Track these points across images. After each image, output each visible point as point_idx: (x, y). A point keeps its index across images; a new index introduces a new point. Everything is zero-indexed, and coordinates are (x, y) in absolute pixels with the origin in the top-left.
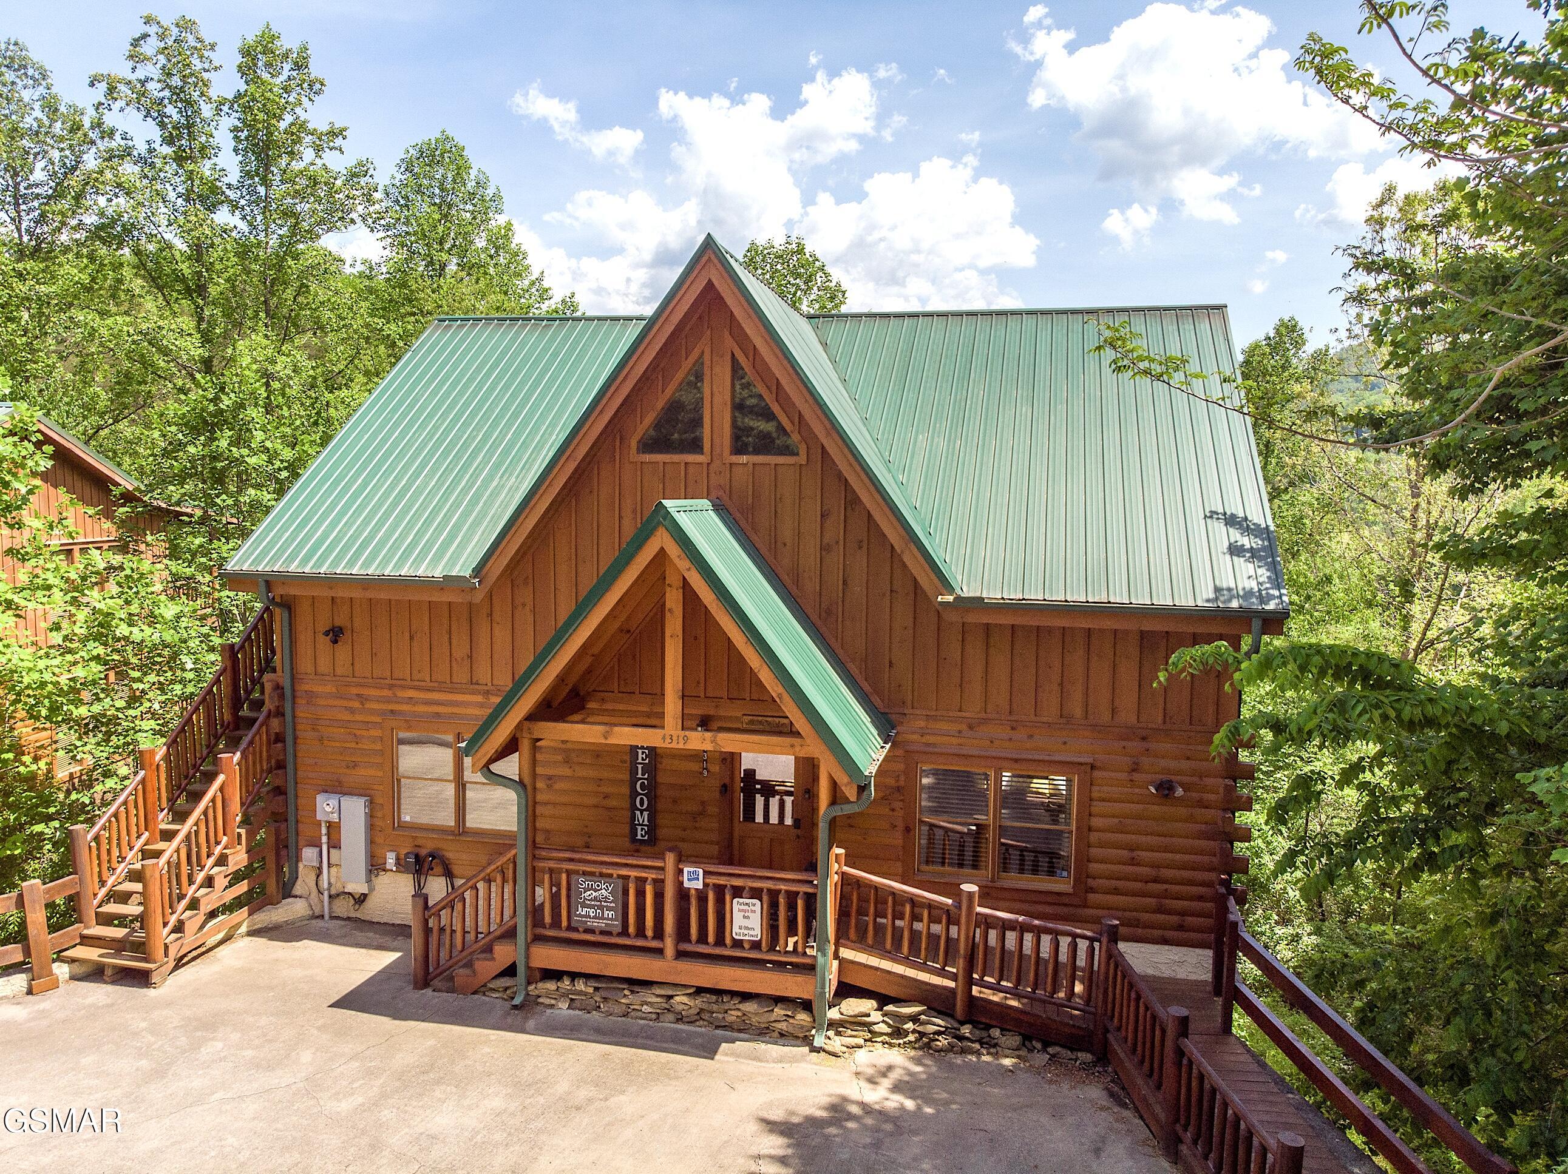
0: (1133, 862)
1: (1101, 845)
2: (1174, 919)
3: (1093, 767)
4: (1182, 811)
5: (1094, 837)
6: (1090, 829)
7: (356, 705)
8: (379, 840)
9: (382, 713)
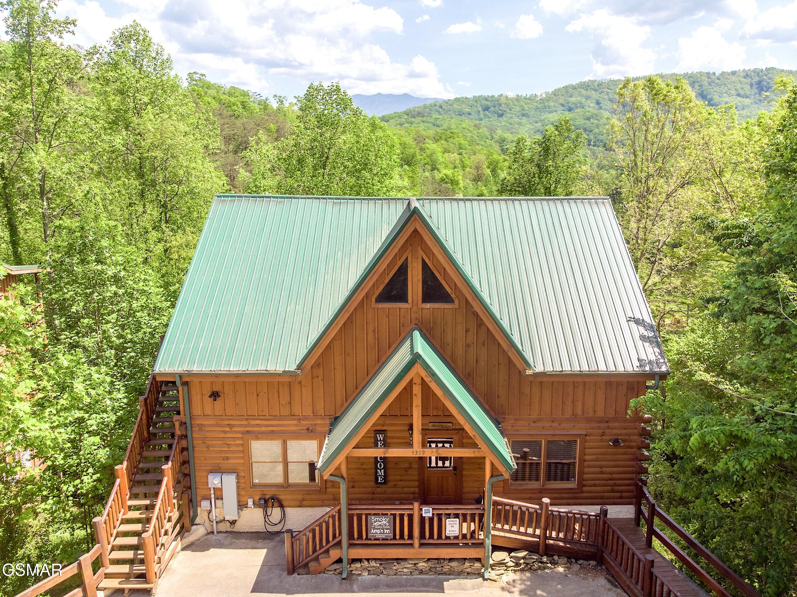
0: (602, 473)
1: (589, 467)
2: (618, 494)
3: (586, 435)
4: (622, 450)
5: (586, 463)
6: (584, 461)
7: (228, 429)
8: (243, 493)
9: (243, 433)
